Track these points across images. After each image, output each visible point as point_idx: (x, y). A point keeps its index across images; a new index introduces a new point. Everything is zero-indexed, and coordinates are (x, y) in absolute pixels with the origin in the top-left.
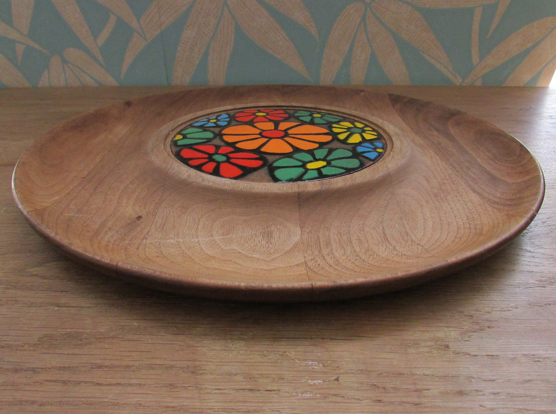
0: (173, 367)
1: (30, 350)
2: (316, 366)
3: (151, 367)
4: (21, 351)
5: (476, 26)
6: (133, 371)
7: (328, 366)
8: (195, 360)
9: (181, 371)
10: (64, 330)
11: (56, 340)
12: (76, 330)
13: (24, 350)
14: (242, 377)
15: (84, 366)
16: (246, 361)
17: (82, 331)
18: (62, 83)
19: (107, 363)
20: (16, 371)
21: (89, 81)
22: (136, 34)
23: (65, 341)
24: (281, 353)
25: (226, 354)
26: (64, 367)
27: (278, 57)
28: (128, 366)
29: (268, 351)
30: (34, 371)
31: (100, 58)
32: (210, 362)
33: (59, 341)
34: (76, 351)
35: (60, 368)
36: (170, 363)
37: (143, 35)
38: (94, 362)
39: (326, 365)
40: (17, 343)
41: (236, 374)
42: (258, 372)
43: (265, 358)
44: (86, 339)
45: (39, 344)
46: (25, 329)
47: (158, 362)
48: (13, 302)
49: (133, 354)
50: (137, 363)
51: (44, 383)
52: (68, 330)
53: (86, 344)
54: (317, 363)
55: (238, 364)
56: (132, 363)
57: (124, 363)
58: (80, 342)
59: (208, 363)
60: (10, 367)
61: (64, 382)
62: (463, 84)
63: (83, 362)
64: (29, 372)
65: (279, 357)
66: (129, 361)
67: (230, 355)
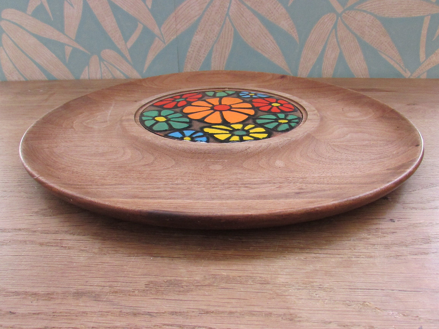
0: (271, 313)
1: (141, 296)
2: (397, 315)
3: (251, 313)
4: (133, 296)
5: (424, 32)
6: (237, 317)
7: (407, 316)
8: (288, 308)
9: (280, 318)
10: (165, 278)
11: (160, 286)
12: (175, 278)
13: (135, 295)
14: (335, 325)
15: (193, 312)
16: (333, 310)
17: (180, 279)
18: (99, 76)
19: (212, 309)
20: (135, 315)
21: (119, 75)
22: (157, 38)
23: (169, 288)
24: (361, 303)
25: (314, 303)
26: (176, 312)
27: (266, 56)
28: (231, 313)
29: (350, 301)
30: (150, 315)
31: (129, 58)
32: (302, 310)
33: (164, 288)
34: (181, 297)
35: (172, 313)
36: (267, 310)
37: (162, 39)
38: (200, 307)
39: (406, 315)
40: (128, 289)
41: (330, 322)
42: (348, 321)
43: (349, 307)
44: (187, 286)
45: (147, 290)
46: (130, 276)
47: (256, 309)
48: (113, 252)
49: (233, 301)
50: (239, 310)
51: (162, 326)
52: (169, 278)
53: (188, 291)
54: (397, 313)
55: (327, 312)
56: (233, 310)
57: (228, 310)
58: (182, 289)
59: (301, 312)
60: (128, 311)
61: (180, 327)
62: (411, 77)
63: (190, 307)
64: (146, 316)
65: (361, 306)
66: (230, 307)
67: (318, 304)
